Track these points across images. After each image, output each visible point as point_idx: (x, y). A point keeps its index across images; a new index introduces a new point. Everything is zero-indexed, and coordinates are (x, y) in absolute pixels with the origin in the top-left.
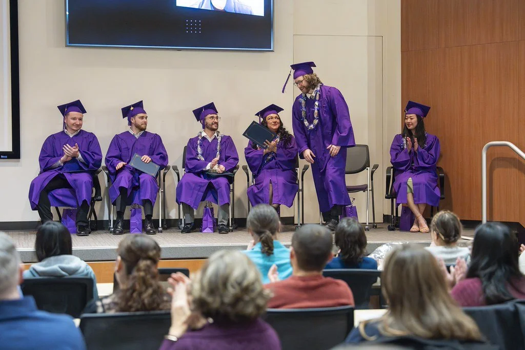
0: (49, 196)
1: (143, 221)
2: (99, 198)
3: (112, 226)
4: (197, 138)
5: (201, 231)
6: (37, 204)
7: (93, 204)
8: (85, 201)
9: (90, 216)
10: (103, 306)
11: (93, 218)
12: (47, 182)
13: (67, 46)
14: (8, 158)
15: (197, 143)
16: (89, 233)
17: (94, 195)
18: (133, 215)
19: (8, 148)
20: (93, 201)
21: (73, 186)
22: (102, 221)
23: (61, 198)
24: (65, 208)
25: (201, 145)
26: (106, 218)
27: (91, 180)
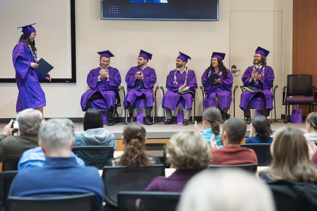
0: (92, 104)
1: (144, 118)
2: (119, 104)
3: (126, 120)
4: (174, 71)
5: (176, 124)
6: (85, 107)
7: (116, 108)
8: (112, 106)
9: (114, 115)
10: (115, 163)
11: (116, 116)
12: (90, 96)
13: (102, 19)
14: (70, 82)
15: (174, 74)
16: (114, 124)
17: (116, 103)
18: (138, 114)
19: (70, 77)
20: (116, 106)
21: (105, 98)
22: (121, 118)
23: (98, 105)
24: (101, 110)
25: (176, 75)
26: (123, 116)
27: (115, 95)
